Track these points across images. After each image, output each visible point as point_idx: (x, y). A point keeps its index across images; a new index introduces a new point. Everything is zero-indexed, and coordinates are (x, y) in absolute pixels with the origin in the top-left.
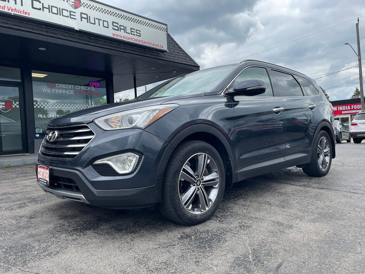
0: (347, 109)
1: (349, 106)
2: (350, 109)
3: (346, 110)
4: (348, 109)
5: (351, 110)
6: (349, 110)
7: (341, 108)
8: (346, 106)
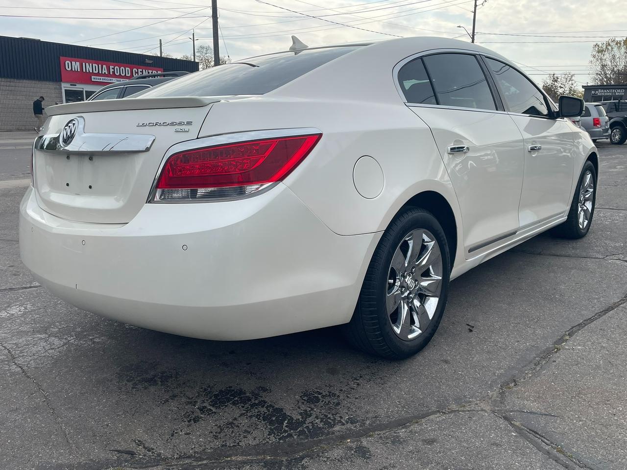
0: (100, 72)
1: (104, 66)
2: (107, 73)
3: (98, 74)
4: (103, 73)
5: (108, 75)
6: (105, 75)
7: (89, 67)
8: (100, 65)
